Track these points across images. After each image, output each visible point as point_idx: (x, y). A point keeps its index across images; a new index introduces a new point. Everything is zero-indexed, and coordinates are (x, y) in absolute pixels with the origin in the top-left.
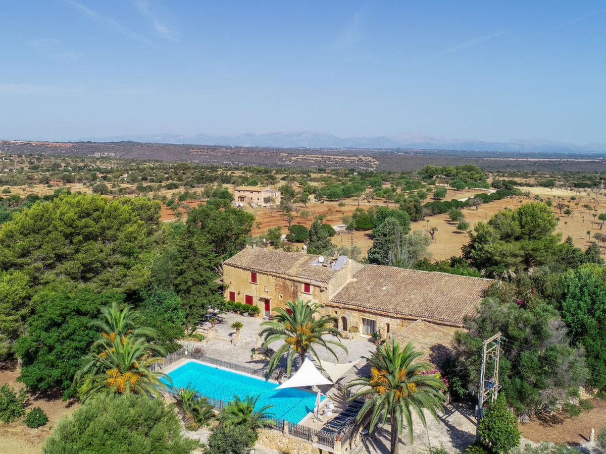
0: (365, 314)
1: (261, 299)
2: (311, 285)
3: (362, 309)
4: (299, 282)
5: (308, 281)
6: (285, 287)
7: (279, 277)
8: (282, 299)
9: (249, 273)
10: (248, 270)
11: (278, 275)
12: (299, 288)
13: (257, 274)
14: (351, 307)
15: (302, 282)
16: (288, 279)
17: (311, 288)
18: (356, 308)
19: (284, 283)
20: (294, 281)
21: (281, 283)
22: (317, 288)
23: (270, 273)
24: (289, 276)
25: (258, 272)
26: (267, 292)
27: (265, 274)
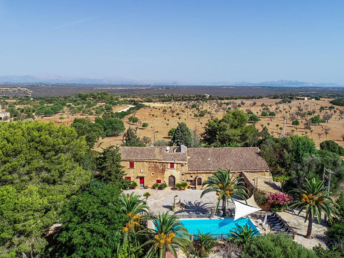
0: (210, 174)
1: (137, 178)
2: (175, 163)
3: (208, 172)
4: (167, 163)
5: (173, 162)
6: (156, 167)
7: (152, 162)
8: (153, 175)
9: (128, 163)
10: (127, 161)
11: (151, 161)
12: (166, 167)
13: (135, 163)
14: (202, 172)
15: (168, 163)
16: (158, 162)
17: (175, 165)
18: (205, 172)
19: (155, 165)
20: (163, 163)
21: (153, 165)
22: (179, 165)
23: (144, 161)
24: (159, 160)
25: (135, 161)
26: (143, 172)
27: (141, 161)
